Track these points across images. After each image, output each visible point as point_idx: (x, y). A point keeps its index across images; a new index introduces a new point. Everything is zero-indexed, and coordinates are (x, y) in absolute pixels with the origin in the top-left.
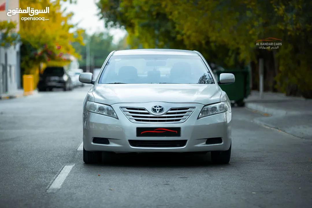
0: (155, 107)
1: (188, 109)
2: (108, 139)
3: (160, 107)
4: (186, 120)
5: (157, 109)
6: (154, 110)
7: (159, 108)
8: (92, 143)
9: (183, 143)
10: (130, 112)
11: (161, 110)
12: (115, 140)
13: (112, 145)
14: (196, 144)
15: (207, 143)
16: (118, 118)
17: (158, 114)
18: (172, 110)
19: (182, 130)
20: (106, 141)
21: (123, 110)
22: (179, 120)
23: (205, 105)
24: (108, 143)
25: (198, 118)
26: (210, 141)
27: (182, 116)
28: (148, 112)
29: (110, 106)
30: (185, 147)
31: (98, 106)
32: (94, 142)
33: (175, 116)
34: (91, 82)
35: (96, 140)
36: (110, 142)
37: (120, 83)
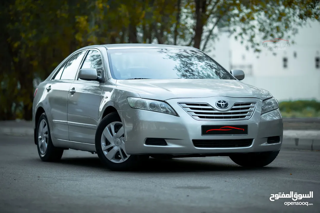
0: (220, 102)
1: (250, 104)
2: (165, 140)
3: (224, 102)
4: (250, 116)
5: (222, 104)
7: (224, 104)
8: (145, 145)
9: (248, 142)
10: (191, 108)
11: (226, 105)
12: (174, 140)
13: (171, 146)
14: (261, 144)
15: (269, 142)
16: (177, 115)
17: (223, 110)
18: (235, 105)
19: (249, 127)
20: (162, 141)
21: (181, 106)
22: (244, 116)
23: (263, 101)
24: (166, 144)
25: (261, 114)
26: (270, 140)
27: (246, 112)
28: (212, 108)
29: (164, 101)
30: (251, 146)
31: (148, 102)
32: (147, 143)
33: (240, 112)
34: (96, 78)
35: (149, 141)
36: (168, 143)
37: (142, 79)
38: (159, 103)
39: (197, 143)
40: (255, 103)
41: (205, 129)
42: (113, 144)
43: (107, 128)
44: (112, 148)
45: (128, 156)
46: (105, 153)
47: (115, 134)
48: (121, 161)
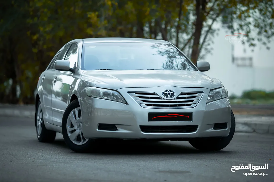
0: (166, 91)
1: (196, 93)
2: (116, 126)
3: (171, 91)
4: (196, 104)
5: (168, 94)
6: (165, 95)
7: (170, 93)
8: (98, 130)
9: (193, 128)
10: (140, 97)
11: (172, 95)
12: (123, 126)
13: (121, 131)
14: (206, 130)
15: (215, 128)
16: (127, 103)
17: (169, 98)
18: (182, 94)
19: (194, 114)
20: (113, 127)
21: (131, 94)
22: (190, 105)
23: (211, 90)
24: (116, 130)
25: (207, 103)
26: (217, 126)
27: (192, 101)
28: (159, 97)
29: (116, 90)
30: (196, 132)
31: (102, 91)
32: (100, 128)
33: (186, 101)
34: (69, 69)
35: (102, 126)
36: (118, 129)
37: (107, 70)
38: (111, 92)
39: (144, 128)
40: (202, 93)
41: (152, 117)
42: (76, 127)
43: (72, 112)
44: (75, 130)
45: (87, 140)
46: (69, 134)
47: (78, 118)
48: (81, 143)
